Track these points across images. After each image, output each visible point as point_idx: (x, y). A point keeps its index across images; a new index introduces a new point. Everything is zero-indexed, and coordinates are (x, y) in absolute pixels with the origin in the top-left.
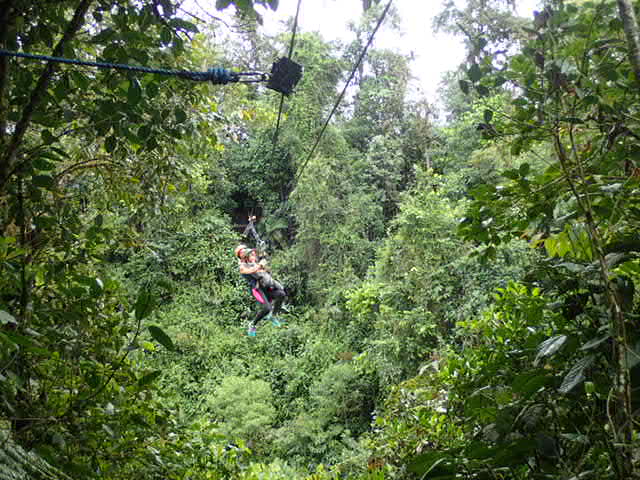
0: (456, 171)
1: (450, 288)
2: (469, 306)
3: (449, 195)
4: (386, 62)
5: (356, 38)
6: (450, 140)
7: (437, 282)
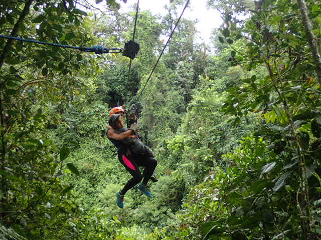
0: (221, 78)
1: (219, 137)
2: (229, 145)
3: (217, 90)
4: (183, 24)
5: (168, 13)
6: (217, 63)
7: (213, 134)
